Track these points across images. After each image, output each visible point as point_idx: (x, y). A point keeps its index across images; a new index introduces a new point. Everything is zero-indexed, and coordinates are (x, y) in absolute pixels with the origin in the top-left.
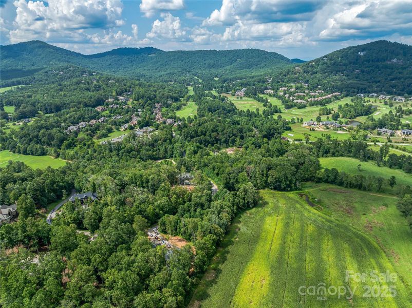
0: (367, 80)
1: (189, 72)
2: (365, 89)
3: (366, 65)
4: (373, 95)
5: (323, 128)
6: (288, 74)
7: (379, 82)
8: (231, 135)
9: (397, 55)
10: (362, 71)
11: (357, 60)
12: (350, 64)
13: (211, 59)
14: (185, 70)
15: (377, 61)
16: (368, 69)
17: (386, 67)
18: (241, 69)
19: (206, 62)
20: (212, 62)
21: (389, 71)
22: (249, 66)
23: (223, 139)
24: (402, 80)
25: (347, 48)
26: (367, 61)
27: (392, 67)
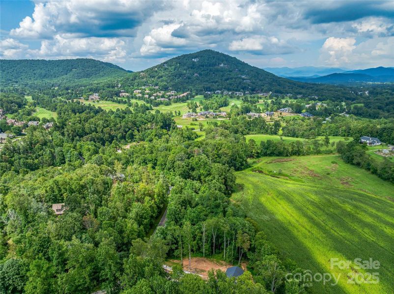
0: (207, 81)
1: (17, 82)
2: (209, 88)
3: (202, 69)
4: (218, 92)
5: (203, 118)
6: (135, 79)
7: (217, 82)
8: (127, 129)
9: (223, 61)
10: (200, 74)
11: (193, 65)
12: (189, 68)
13: (41, 69)
14: (11, 80)
15: (210, 66)
16: (204, 72)
17: (218, 70)
18: (80, 79)
19: (35, 72)
20: (43, 72)
21: (222, 73)
22: (88, 76)
23: (119, 135)
24: (234, 80)
25: (182, 56)
26: (202, 66)
27: (222, 70)
